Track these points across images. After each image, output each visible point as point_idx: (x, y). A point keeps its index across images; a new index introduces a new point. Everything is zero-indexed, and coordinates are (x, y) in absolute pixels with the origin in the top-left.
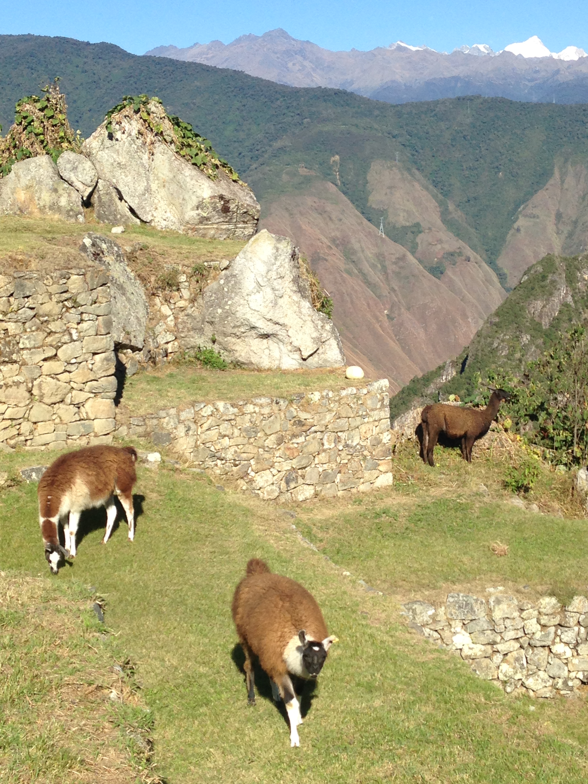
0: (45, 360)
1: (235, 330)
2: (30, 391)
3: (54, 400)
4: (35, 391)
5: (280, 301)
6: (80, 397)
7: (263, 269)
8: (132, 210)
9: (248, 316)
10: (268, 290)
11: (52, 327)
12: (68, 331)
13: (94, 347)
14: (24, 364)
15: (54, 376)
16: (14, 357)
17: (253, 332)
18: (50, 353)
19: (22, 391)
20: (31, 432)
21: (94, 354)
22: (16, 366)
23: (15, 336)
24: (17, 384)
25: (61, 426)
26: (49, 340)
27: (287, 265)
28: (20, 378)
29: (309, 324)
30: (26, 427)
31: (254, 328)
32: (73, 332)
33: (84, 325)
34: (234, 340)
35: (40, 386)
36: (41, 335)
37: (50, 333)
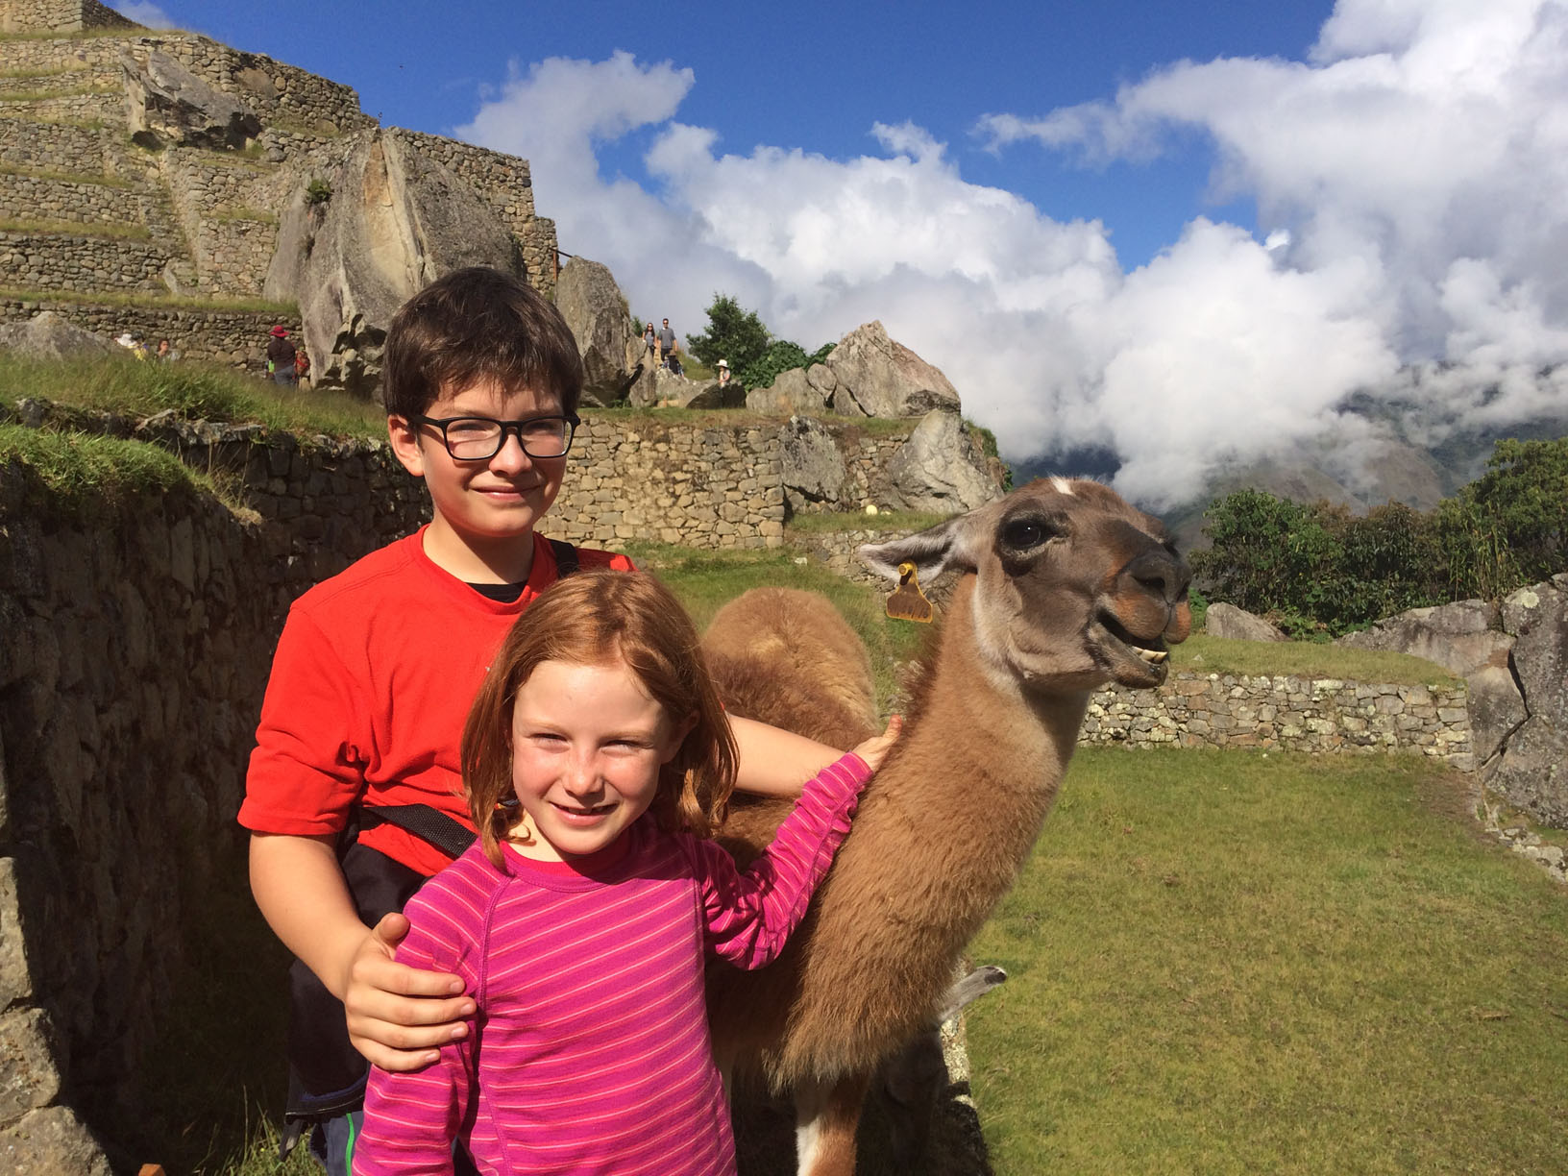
0: (728, 490)
1: (915, 490)
2: (716, 511)
3: (734, 520)
4: (721, 512)
5: (950, 466)
6: (755, 519)
7: (933, 439)
8: (860, 407)
9: (924, 478)
10: (940, 457)
11: (734, 466)
12: (746, 470)
13: (767, 483)
14: (712, 492)
15: (736, 502)
16: (705, 486)
17: (929, 491)
18: (732, 485)
19: (710, 512)
20: (718, 542)
21: (767, 489)
22: (707, 493)
23: (705, 472)
24: (707, 506)
25: (740, 540)
26: (731, 476)
27: (955, 438)
28: (710, 503)
29: (975, 484)
30: (714, 538)
31: (929, 488)
32: (750, 471)
33: (758, 467)
34: (915, 498)
35: (724, 508)
36: (725, 473)
37: (732, 471)
